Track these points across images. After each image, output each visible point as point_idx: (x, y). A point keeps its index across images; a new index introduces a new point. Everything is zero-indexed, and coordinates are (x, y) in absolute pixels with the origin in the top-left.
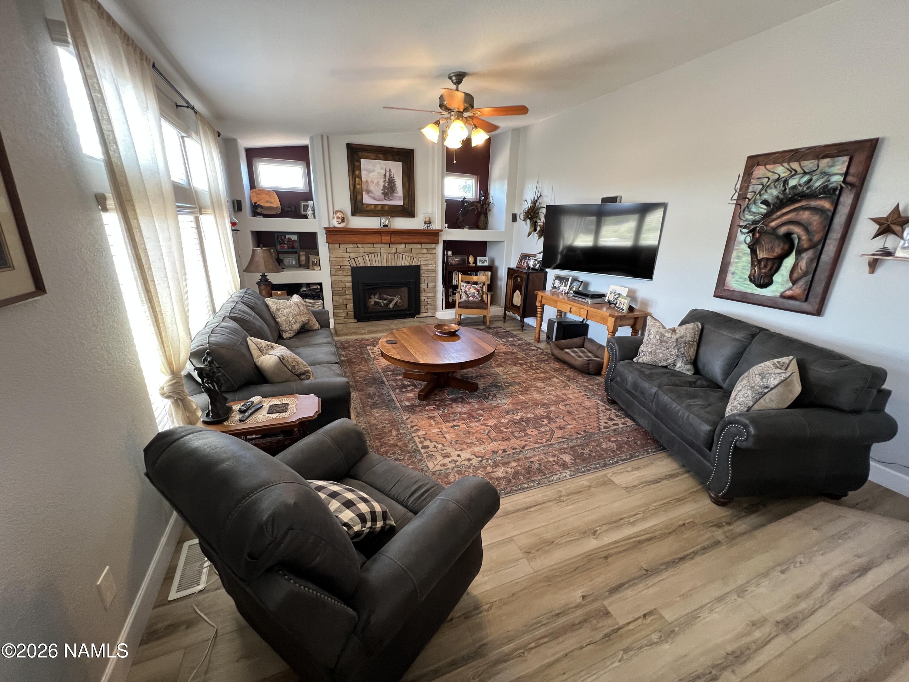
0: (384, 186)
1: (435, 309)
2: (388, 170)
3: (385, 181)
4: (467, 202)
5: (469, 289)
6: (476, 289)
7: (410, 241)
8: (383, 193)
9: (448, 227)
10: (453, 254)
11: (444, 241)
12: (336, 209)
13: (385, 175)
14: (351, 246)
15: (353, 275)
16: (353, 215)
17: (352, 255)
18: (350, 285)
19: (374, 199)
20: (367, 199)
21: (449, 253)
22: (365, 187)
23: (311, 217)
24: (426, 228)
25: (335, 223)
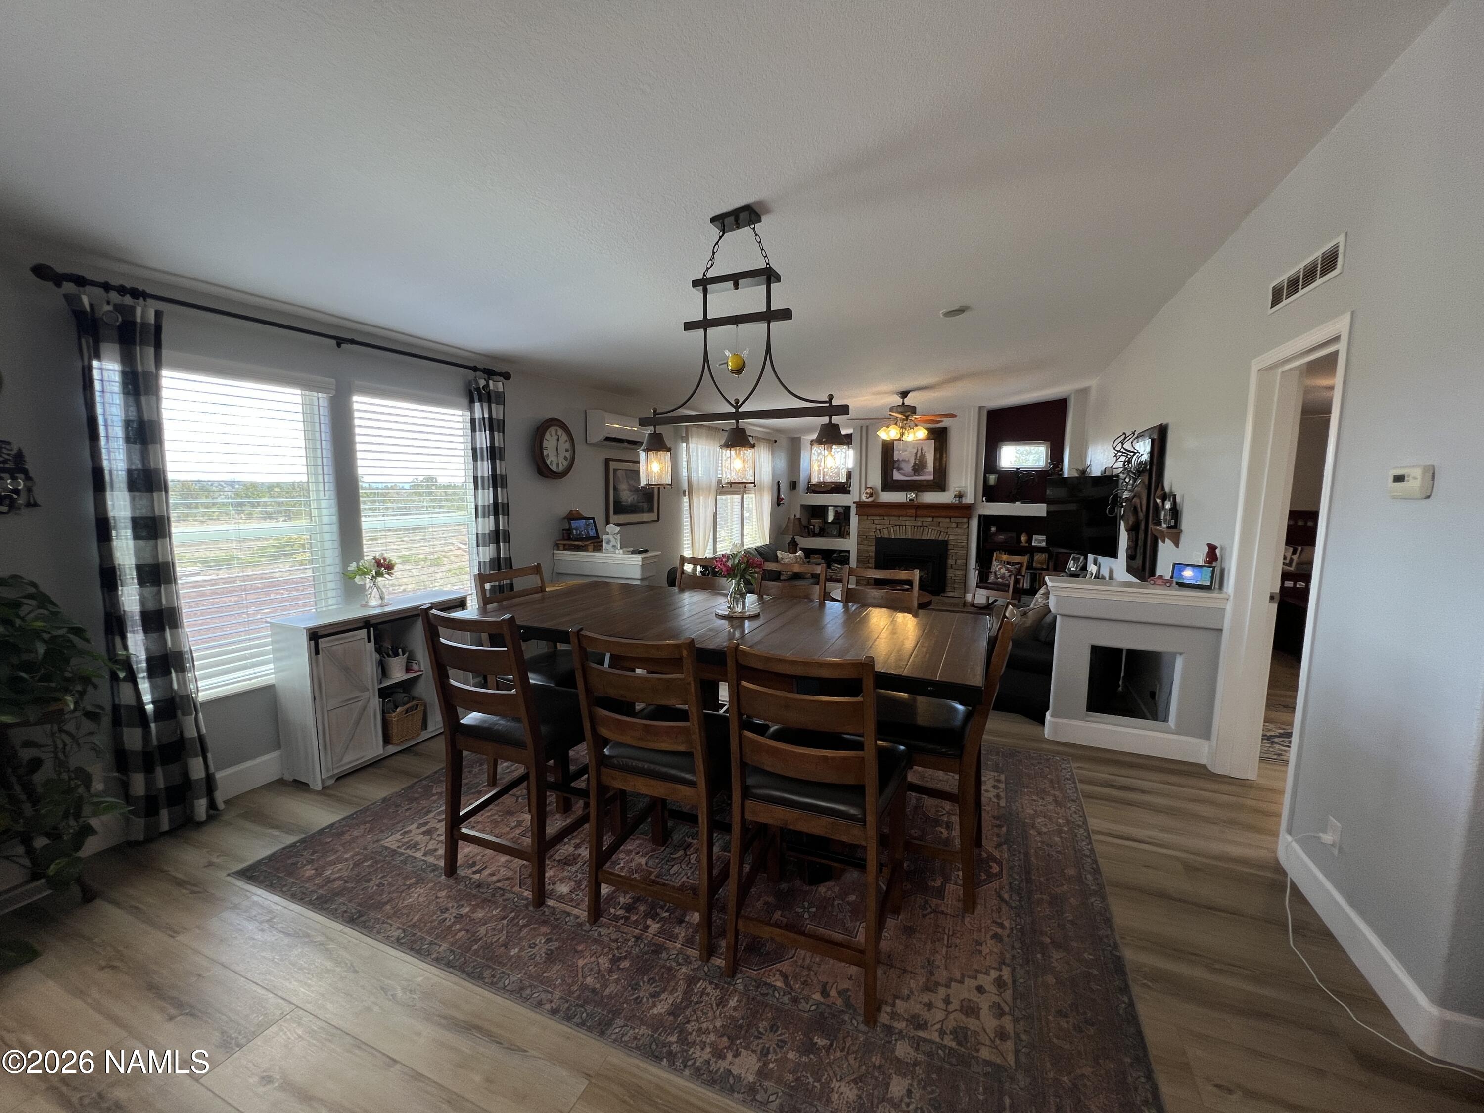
0: (915, 463)
1: (965, 589)
2: (920, 448)
3: (915, 459)
4: (1021, 473)
5: (1000, 569)
6: (1007, 570)
7: (937, 515)
8: (913, 470)
9: (987, 501)
10: (998, 530)
11: (980, 516)
12: (869, 485)
13: (916, 454)
14: (878, 518)
15: (876, 545)
16: (882, 490)
17: (878, 527)
18: (873, 554)
19: (904, 475)
20: (897, 476)
21: (993, 529)
22: (896, 465)
23: (848, 492)
24: (957, 502)
25: (864, 498)
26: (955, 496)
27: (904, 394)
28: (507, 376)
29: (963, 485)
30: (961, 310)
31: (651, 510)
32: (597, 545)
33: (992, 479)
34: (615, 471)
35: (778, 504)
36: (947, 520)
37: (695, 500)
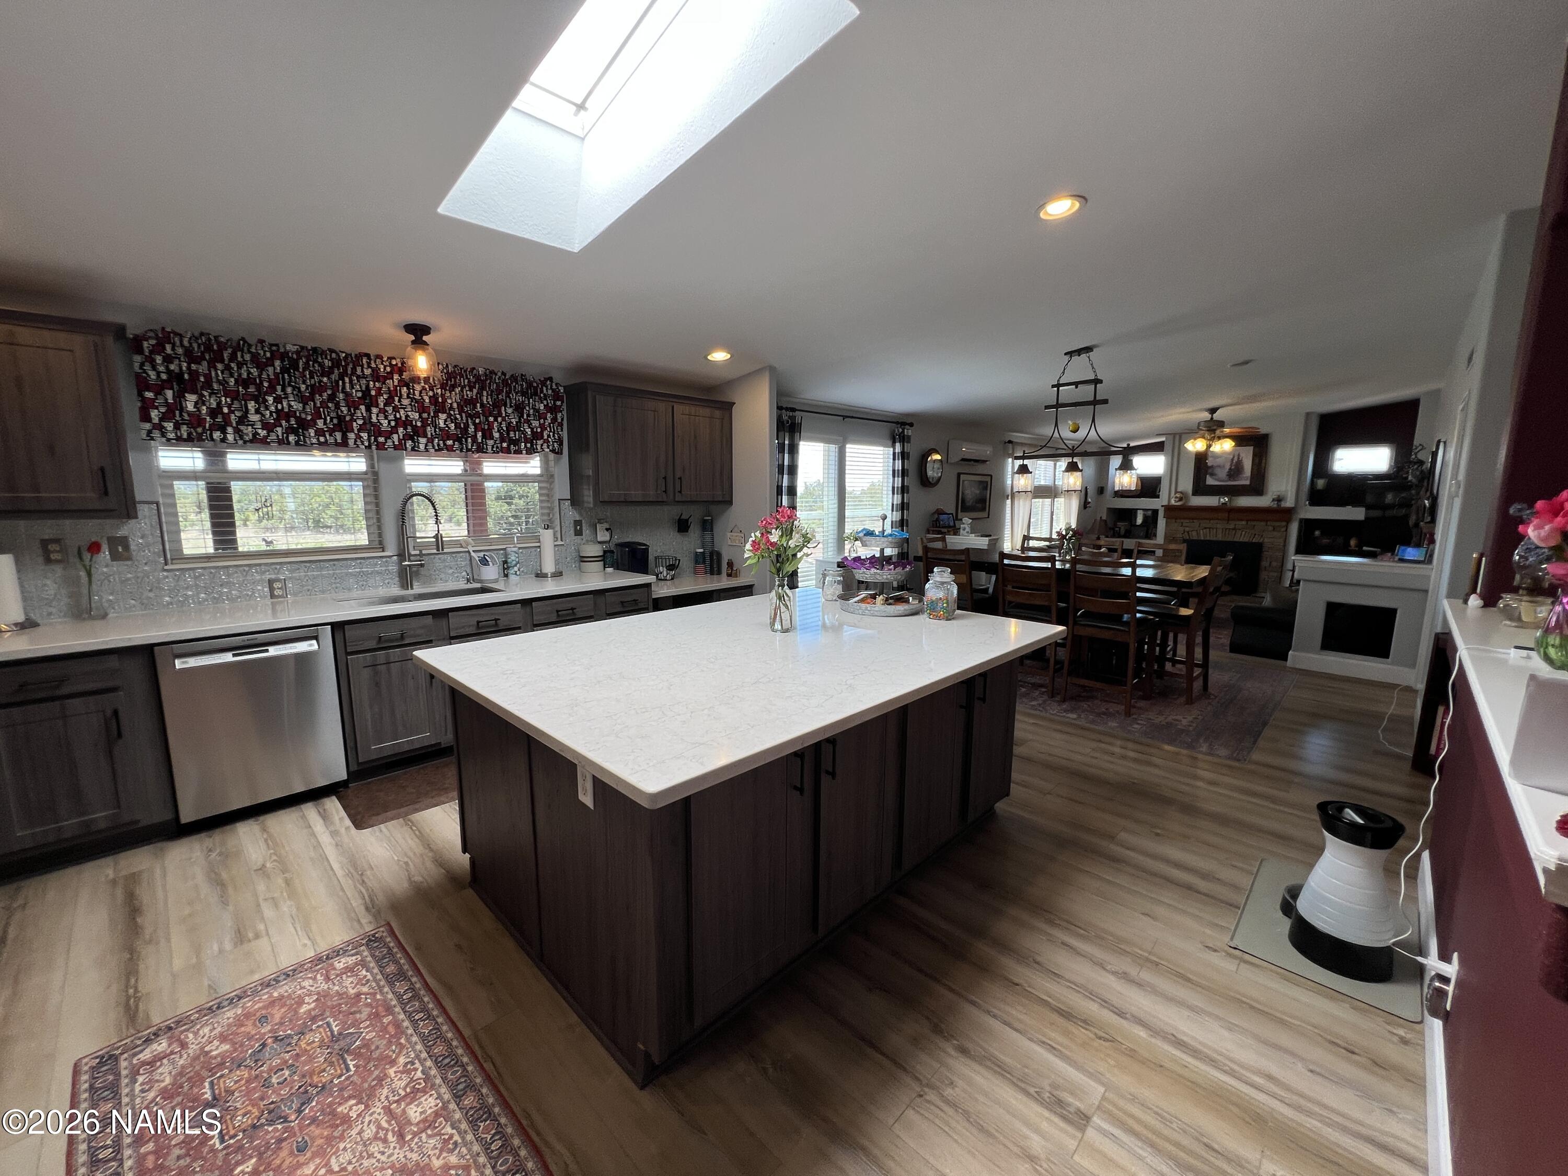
3: (1231, 465)
7: (1252, 518)
9: (1311, 505)
10: (1322, 534)
11: (1301, 521)
12: (1179, 490)
13: (1232, 460)
14: (1187, 521)
16: (1193, 495)
17: (1187, 529)
20: (1210, 481)
21: (1317, 533)
22: (1210, 471)
23: (1158, 497)
24: (1275, 506)
25: (1173, 502)
26: (1273, 500)
27: (1213, 411)
28: (911, 425)
29: (1283, 488)
30: (1246, 363)
31: (983, 509)
32: (956, 532)
33: (1321, 483)
34: (963, 481)
35: (1085, 507)
36: (1263, 523)
37: (1016, 502)
